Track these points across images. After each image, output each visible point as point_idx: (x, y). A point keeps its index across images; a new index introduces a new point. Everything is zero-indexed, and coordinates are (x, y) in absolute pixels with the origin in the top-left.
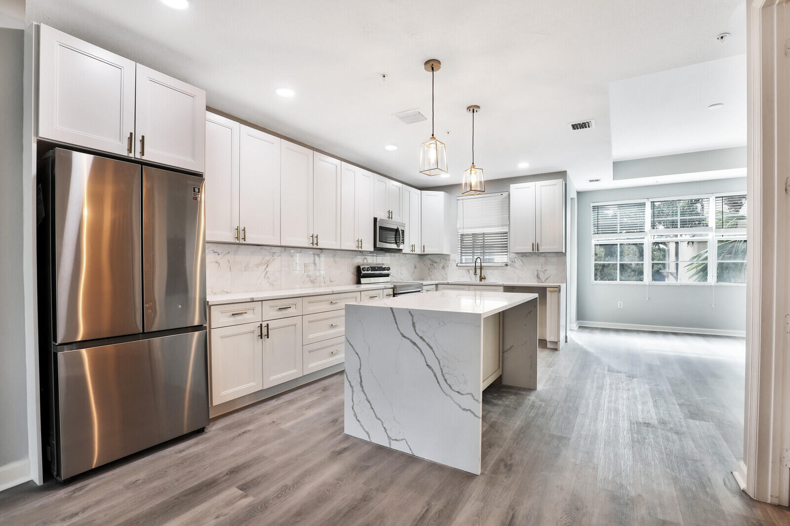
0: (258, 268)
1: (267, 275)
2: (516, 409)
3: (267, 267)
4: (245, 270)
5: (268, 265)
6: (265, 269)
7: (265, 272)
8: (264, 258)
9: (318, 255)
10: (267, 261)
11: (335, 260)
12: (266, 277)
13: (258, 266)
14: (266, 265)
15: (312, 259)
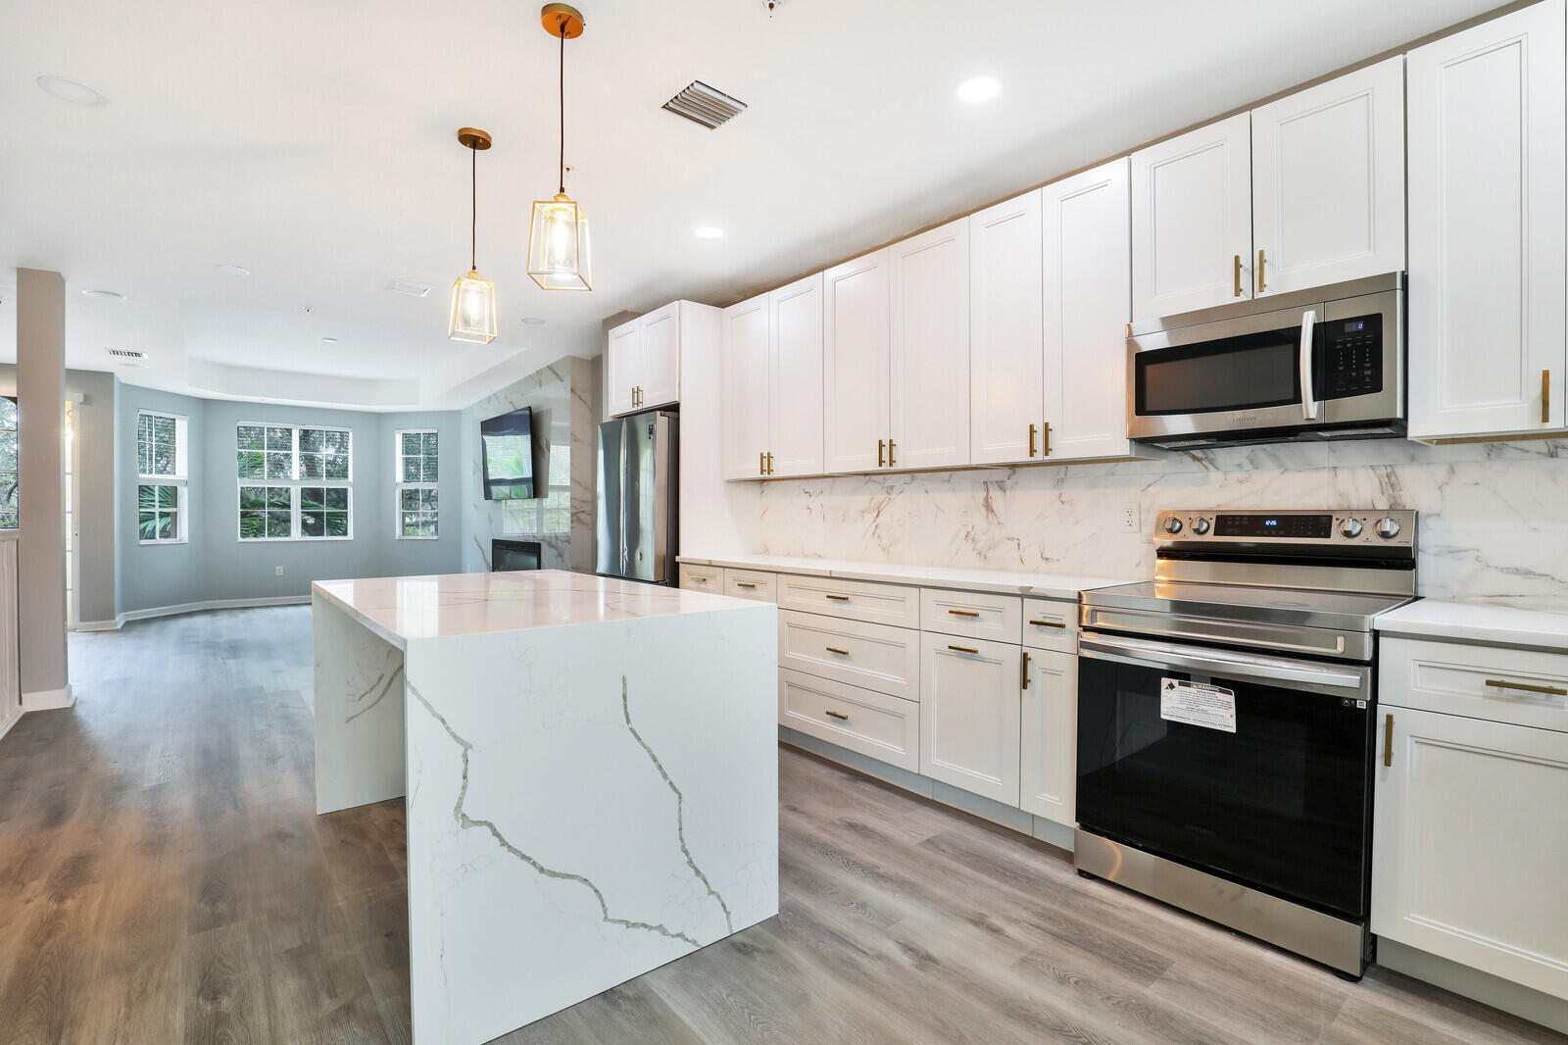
0: (863, 517)
1: (878, 531)
2: (387, 935)
3: (878, 515)
4: (844, 520)
5: (879, 512)
6: (874, 521)
7: (875, 525)
8: (873, 499)
9: (1001, 486)
10: (877, 505)
11: (1060, 495)
12: (876, 535)
13: (863, 512)
14: (876, 513)
15: (981, 495)
